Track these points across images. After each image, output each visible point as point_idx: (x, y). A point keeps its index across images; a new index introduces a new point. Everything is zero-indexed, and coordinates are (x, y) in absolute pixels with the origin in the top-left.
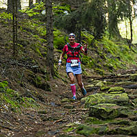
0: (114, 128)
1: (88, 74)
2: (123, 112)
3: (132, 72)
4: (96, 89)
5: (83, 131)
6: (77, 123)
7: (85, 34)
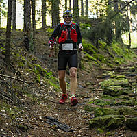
0: (120, 101)
1: (103, 67)
2: (125, 91)
3: (131, 66)
4: (108, 77)
5: (100, 104)
6: (96, 98)
7: (101, 42)
